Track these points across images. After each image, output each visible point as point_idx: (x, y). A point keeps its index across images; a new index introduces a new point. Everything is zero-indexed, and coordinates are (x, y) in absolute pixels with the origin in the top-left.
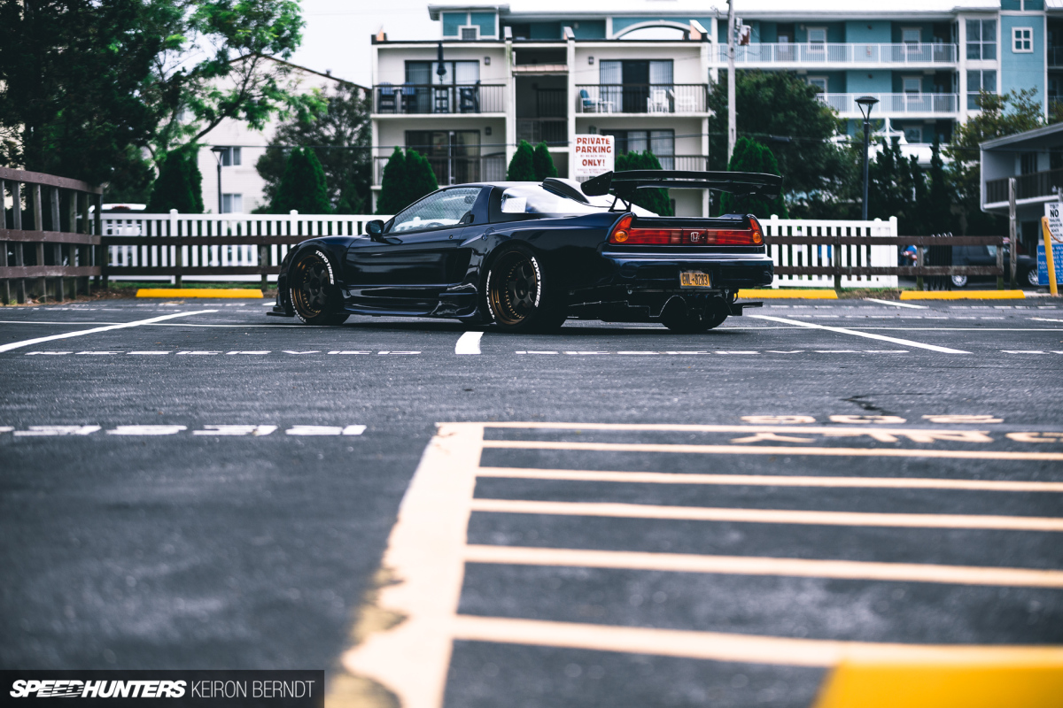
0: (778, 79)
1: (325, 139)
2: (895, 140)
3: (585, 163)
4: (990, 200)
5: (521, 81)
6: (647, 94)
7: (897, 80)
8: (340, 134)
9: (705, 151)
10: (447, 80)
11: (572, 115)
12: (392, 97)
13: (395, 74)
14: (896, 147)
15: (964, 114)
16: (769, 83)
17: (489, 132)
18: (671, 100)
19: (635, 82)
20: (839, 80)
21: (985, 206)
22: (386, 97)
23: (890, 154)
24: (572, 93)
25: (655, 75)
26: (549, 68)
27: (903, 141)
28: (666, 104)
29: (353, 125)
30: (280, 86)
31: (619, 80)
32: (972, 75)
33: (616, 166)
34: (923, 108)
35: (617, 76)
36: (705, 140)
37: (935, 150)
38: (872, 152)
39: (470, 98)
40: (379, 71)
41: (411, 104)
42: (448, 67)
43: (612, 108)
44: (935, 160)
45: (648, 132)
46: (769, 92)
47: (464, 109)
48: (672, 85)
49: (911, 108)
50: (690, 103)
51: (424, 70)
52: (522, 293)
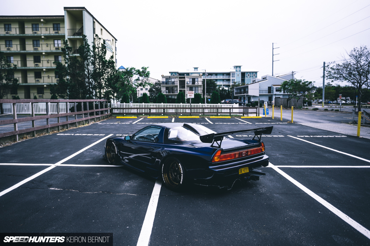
0: (211, 80)
1: (156, 88)
2: (223, 87)
3: (189, 96)
4: (235, 94)
5: (180, 81)
6: (195, 82)
7: (223, 80)
8: (158, 87)
9: (202, 89)
10: (171, 81)
11: (186, 85)
12: (164, 83)
13: (164, 80)
14: (224, 88)
15: (231, 84)
16: (209, 81)
17: (176, 87)
18: (198, 83)
19: (194, 81)
20: (217, 80)
21: (235, 95)
22: (163, 83)
23: (223, 89)
24: (186, 82)
25: (196, 80)
26: (183, 79)
27: (224, 87)
28: (197, 83)
29: (160, 86)
30: (147, 82)
31: (192, 81)
32: (232, 80)
33: (194, 97)
34: (226, 83)
35: (191, 80)
36: (202, 88)
37: (228, 88)
38: (221, 89)
39: (173, 83)
40: (162, 80)
41: (166, 83)
42: (171, 79)
43: (191, 84)
44: (228, 89)
45: (195, 87)
46: (209, 82)
47: (173, 84)
48: (198, 81)
49: (225, 83)
50: (200, 83)
51: (168, 79)
52: (175, 174)
